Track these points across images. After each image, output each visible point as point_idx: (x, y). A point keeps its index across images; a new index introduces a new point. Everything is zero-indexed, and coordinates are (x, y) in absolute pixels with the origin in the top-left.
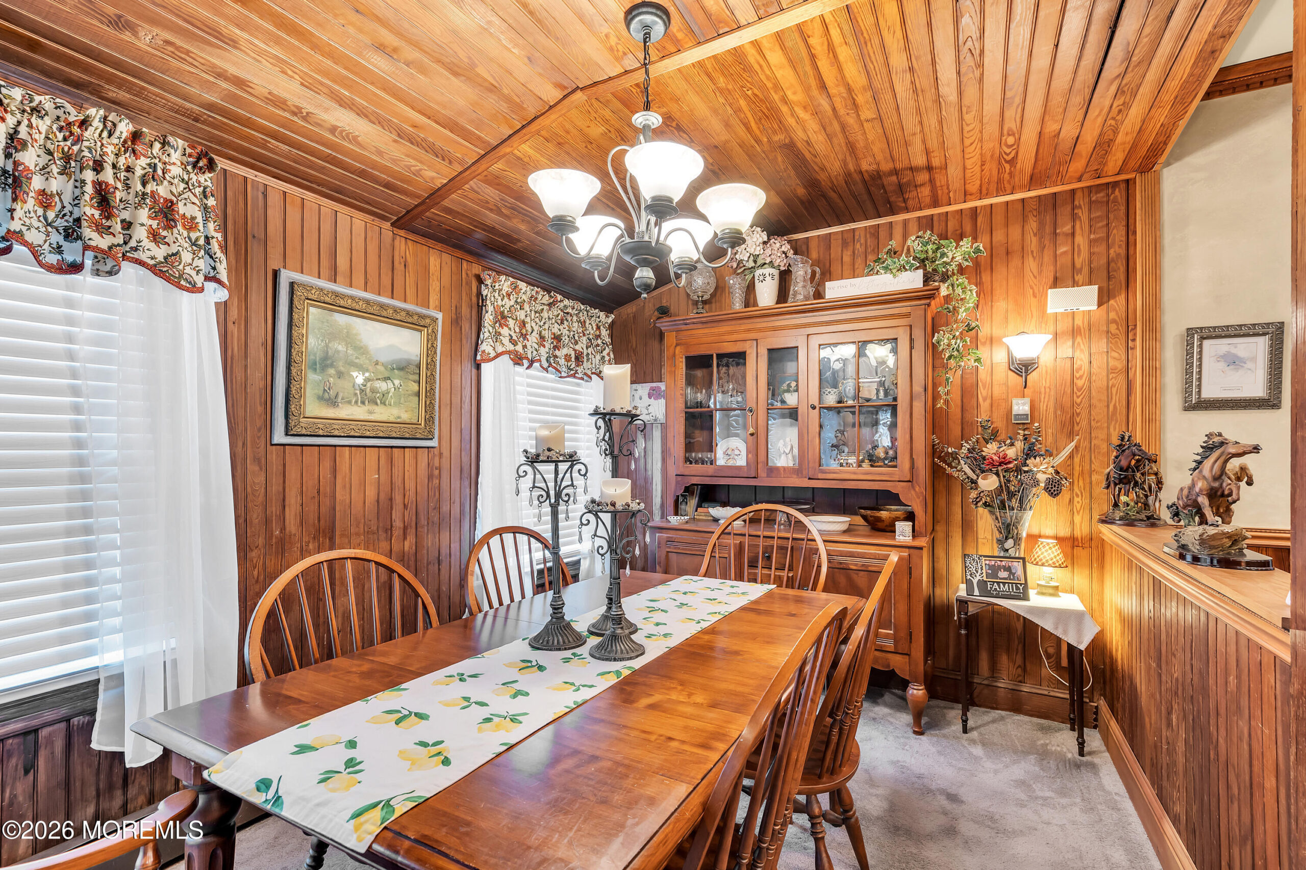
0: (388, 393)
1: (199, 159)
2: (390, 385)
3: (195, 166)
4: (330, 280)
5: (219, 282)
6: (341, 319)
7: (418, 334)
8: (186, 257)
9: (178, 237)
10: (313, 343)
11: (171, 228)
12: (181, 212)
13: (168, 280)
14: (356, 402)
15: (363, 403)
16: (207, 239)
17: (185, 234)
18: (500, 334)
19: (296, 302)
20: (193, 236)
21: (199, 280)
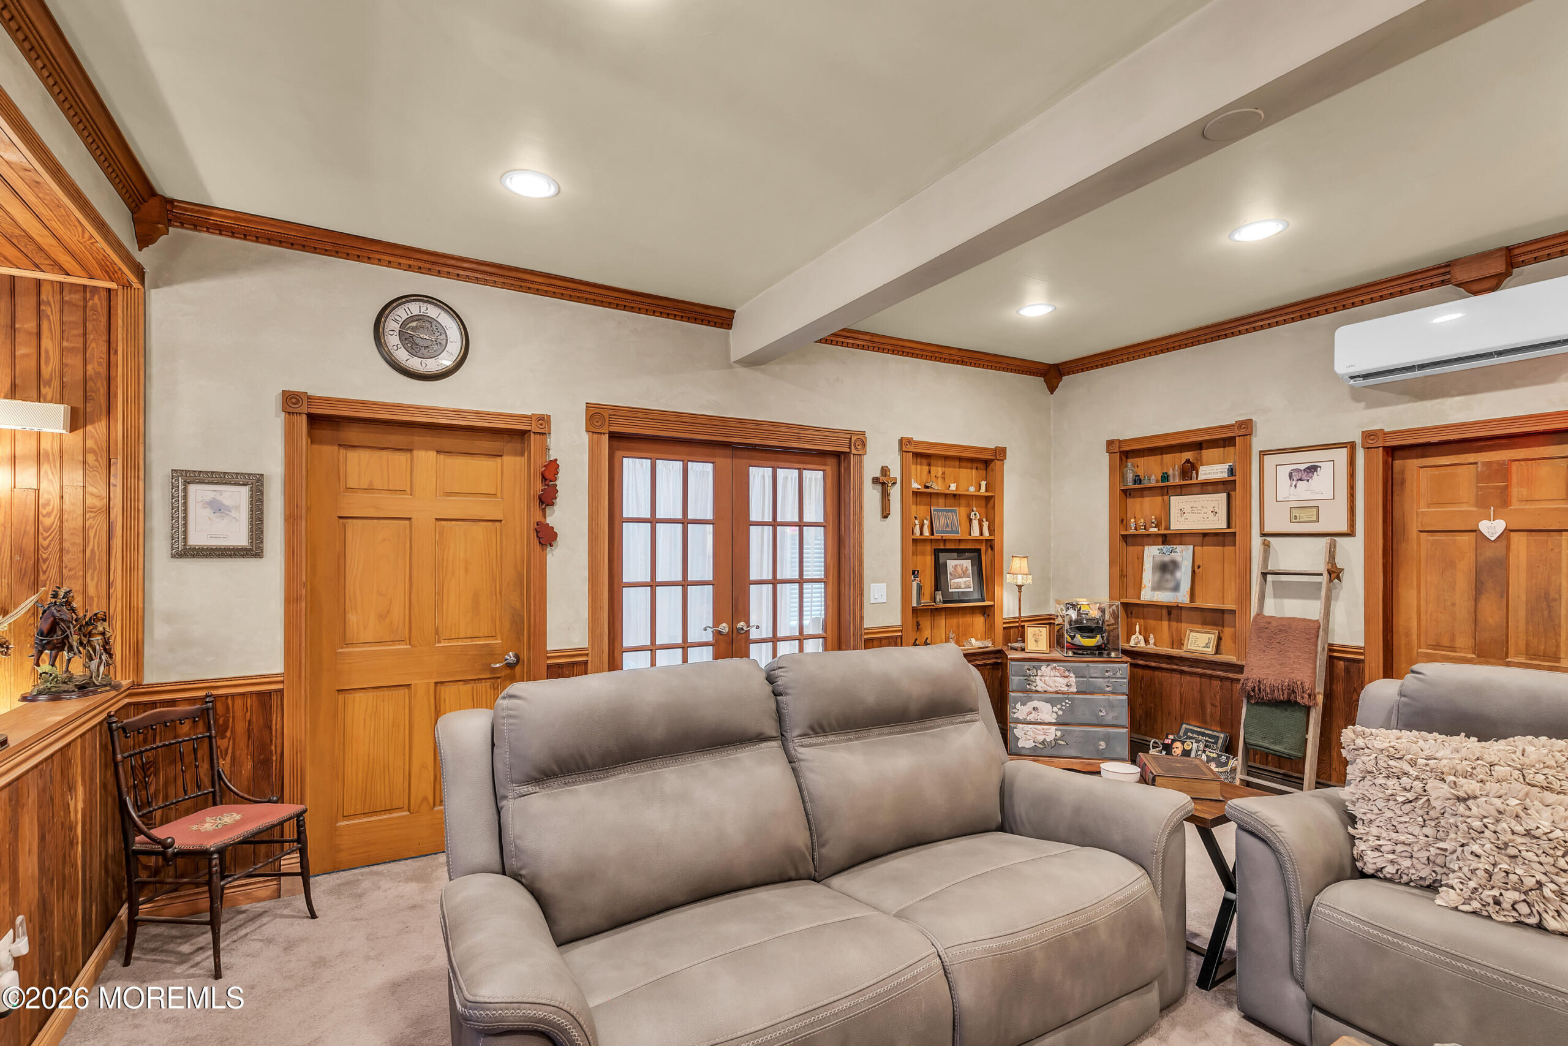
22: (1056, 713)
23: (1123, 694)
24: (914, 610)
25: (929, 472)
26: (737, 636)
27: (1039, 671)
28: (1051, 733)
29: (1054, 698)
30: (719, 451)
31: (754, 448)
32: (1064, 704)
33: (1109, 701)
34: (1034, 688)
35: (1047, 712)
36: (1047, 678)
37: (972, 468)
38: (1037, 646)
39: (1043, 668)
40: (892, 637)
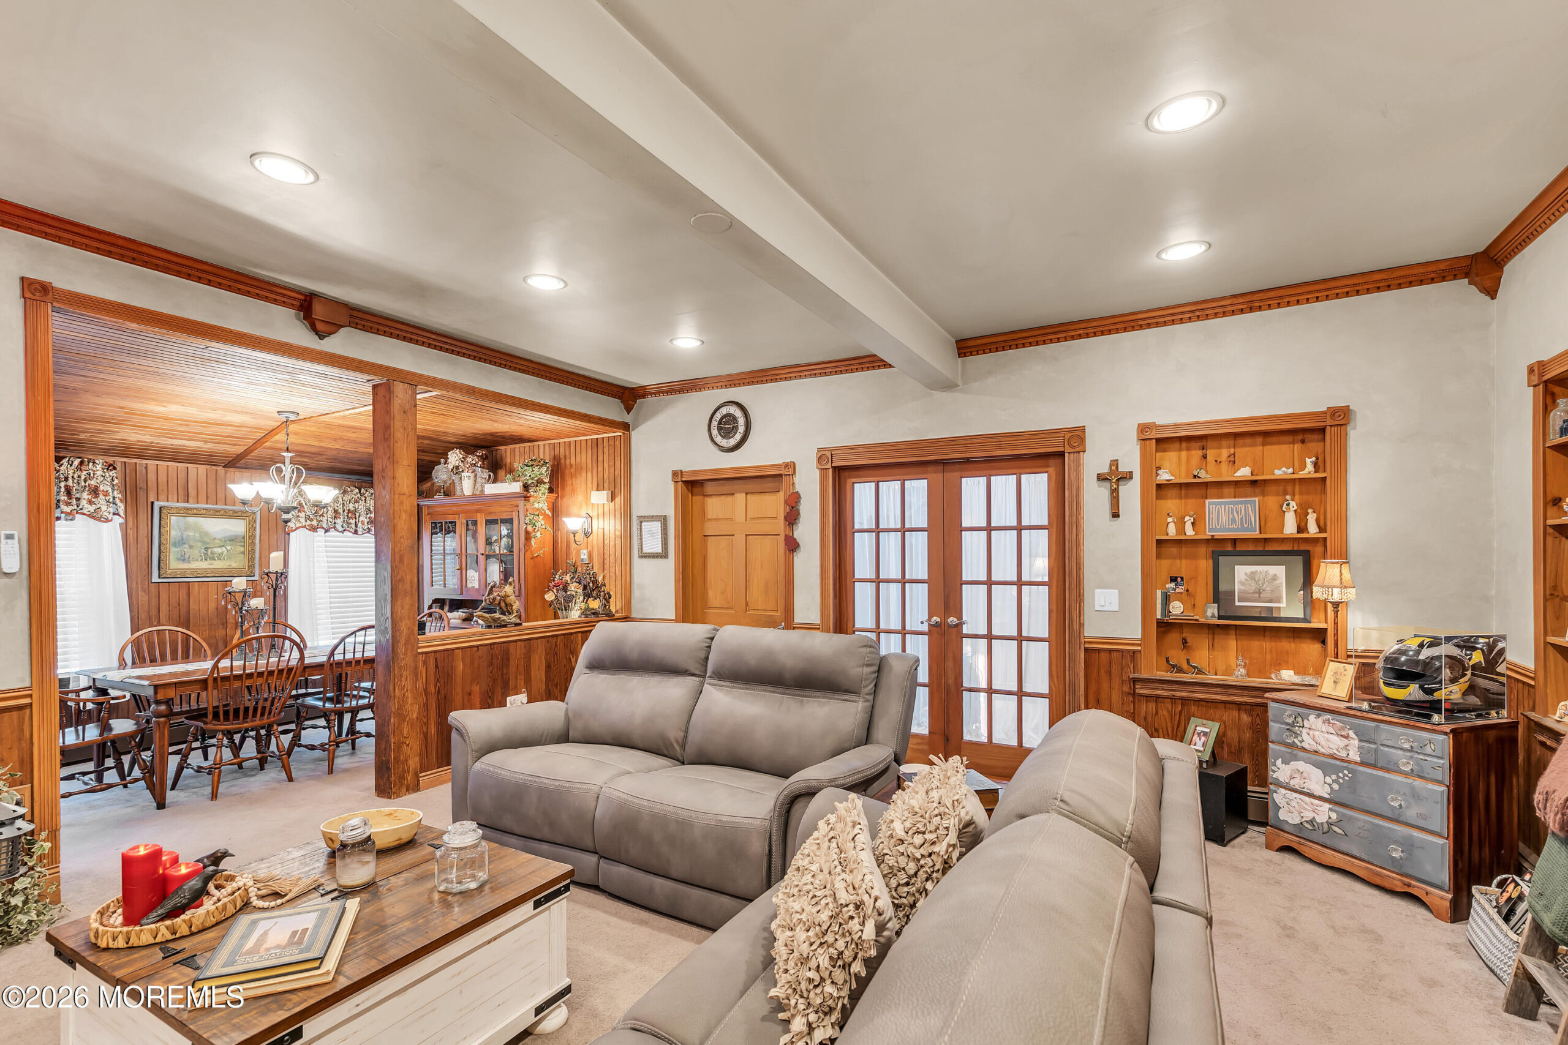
0: (223, 554)
1: (109, 466)
2: (224, 549)
3: (108, 469)
4: (184, 502)
5: (119, 515)
6: (191, 520)
7: (243, 521)
8: (104, 508)
9: (101, 500)
10: (174, 534)
11: (97, 497)
12: (101, 489)
13: (96, 519)
14: (202, 560)
15: (206, 560)
16: (114, 498)
17: (104, 498)
18: (299, 516)
19: (163, 515)
20: (107, 498)
21: (110, 516)
22: (1330, 785)
23: (1440, 782)
24: (1160, 624)
25: (1205, 457)
26: (948, 629)
27: (1306, 722)
28: (1324, 813)
29: (1328, 763)
30: (930, 468)
31: (968, 461)
32: (1341, 775)
33: (1413, 788)
34: (1299, 744)
35: (1317, 781)
36: (1317, 733)
37: (1293, 443)
38: (1335, 689)
39: (1312, 718)
40: (1129, 651)
